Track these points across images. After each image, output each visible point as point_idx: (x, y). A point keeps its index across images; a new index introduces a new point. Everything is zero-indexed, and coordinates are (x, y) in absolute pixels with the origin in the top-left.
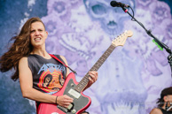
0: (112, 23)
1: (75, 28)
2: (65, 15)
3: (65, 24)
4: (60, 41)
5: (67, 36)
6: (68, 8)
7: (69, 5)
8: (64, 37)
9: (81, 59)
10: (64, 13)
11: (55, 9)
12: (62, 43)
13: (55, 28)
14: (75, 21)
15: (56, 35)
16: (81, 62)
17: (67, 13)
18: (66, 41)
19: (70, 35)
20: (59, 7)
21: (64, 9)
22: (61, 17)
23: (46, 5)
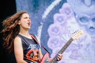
0: (92, 28)
1: (70, 31)
2: (64, 24)
3: (64, 29)
4: (62, 38)
5: (65, 35)
6: (65, 19)
7: (66, 18)
8: (64, 36)
9: (74, 48)
10: (63, 22)
11: (58, 20)
12: (63, 40)
13: (58, 31)
14: (70, 27)
15: (59, 34)
16: (74, 50)
17: (65, 22)
18: (65, 38)
19: (67, 35)
20: (60, 19)
21: (63, 20)
22: (61, 25)
23: (53, 18)
